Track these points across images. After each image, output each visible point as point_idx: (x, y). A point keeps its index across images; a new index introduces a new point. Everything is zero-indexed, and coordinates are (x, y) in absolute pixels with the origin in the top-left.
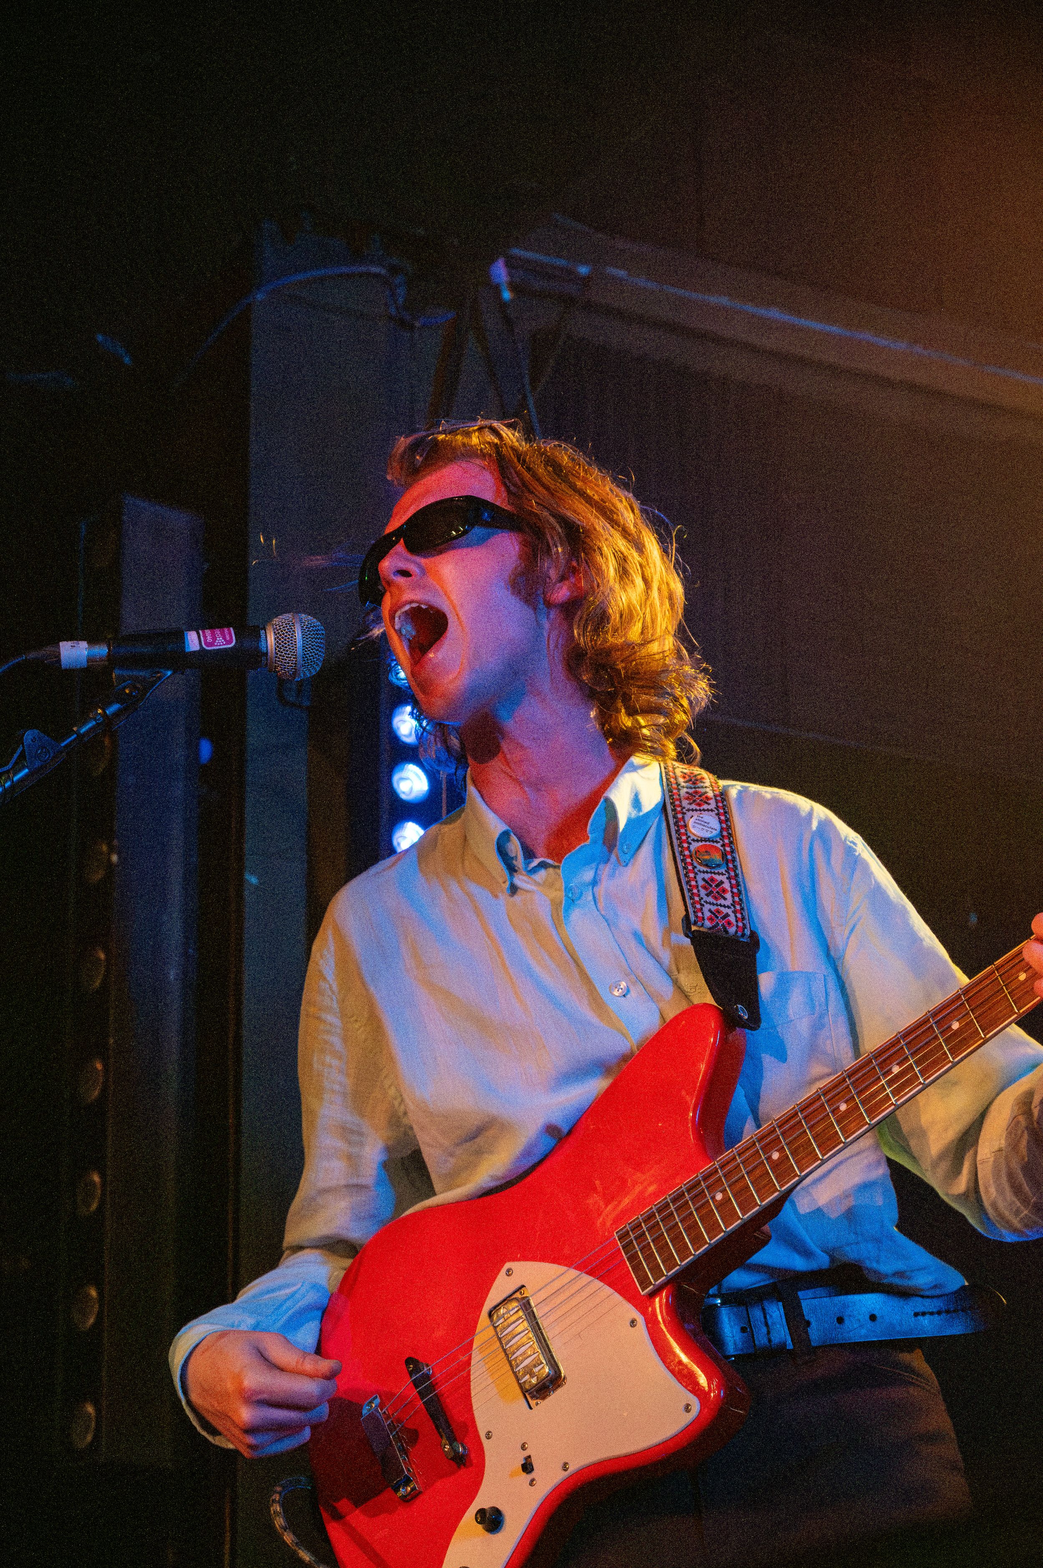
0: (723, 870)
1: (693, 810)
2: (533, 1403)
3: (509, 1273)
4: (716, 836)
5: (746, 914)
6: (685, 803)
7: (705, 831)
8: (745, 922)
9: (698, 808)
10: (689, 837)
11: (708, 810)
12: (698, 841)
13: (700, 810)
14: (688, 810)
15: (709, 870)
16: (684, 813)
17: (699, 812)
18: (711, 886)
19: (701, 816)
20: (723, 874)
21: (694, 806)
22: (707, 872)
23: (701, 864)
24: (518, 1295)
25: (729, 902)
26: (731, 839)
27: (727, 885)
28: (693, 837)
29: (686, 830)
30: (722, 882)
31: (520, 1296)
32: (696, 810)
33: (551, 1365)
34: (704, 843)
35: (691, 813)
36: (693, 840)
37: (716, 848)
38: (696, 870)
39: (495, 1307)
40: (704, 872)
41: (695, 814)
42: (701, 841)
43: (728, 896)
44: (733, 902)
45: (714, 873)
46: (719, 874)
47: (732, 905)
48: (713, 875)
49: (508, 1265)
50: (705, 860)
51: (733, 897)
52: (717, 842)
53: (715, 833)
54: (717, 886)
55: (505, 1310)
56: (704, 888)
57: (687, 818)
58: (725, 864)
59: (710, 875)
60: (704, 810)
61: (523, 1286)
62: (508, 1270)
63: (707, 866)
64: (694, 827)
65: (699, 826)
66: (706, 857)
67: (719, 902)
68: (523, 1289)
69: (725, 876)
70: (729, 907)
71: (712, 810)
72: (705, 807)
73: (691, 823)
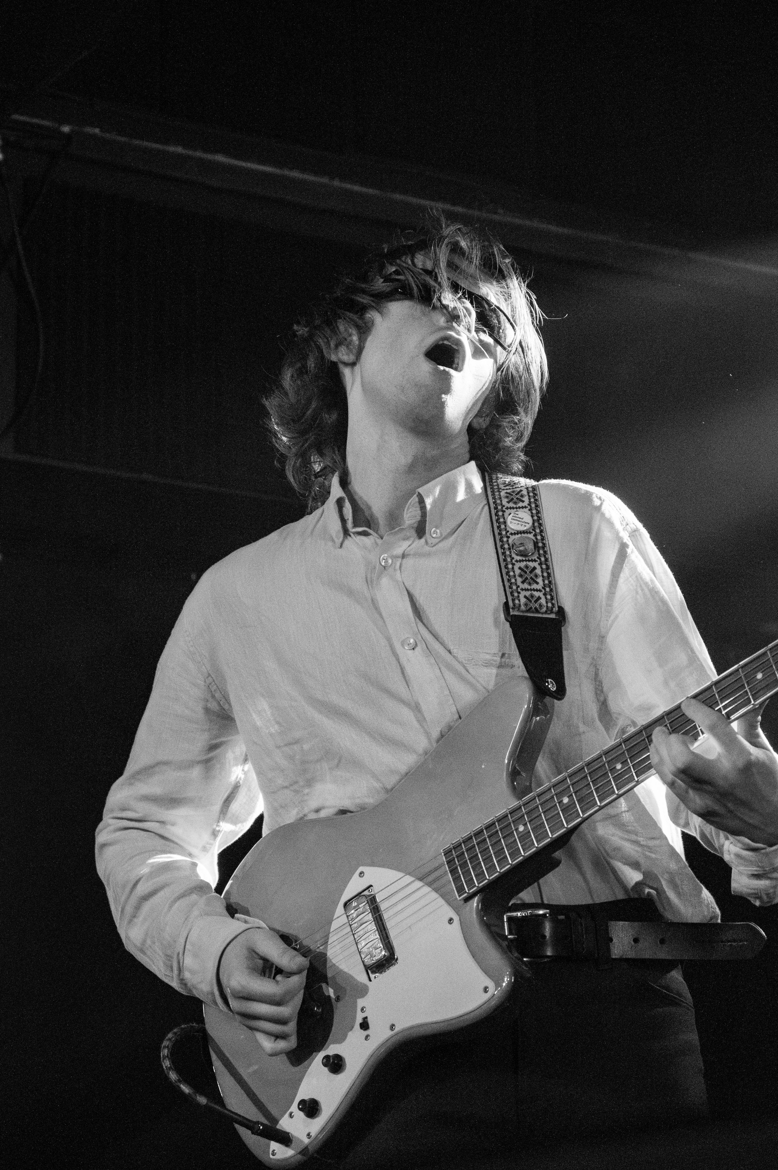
0: (535, 557)
1: (511, 508)
2: (372, 976)
3: (362, 874)
4: (530, 528)
5: (554, 594)
6: (505, 501)
7: (520, 525)
8: (553, 602)
9: (515, 506)
10: (508, 531)
11: (523, 507)
12: (515, 534)
13: (516, 508)
14: (507, 508)
15: (524, 559)
16: (504, 511)
17: (515, 510)
18: (526, 573)
19: (517, 513)
20: (535, 561)
21: (511, 505)
22: (523, 561)
23: (517, 555)
24: (366, 893)
25: (540, 586)
26: (542, 528)
27: (538, 571)
28: (510, 531)
29: (505, 526)
30: (535, 568)
31: (369, 894)
32: (513, 508)
33: (388, 948)
34: (519, 535)
35: (509, 511)
36: (512, 534)
37: (528, 538)
38: (513, 561)
39: (349, 900)
40: (520, 561)
41: (512, 511)
42: (518, 534)
43: (540, 580)
44: (544, 585)
45: (529, 561)
46: (532, 561)
47: (543, 588)
48: (528, 563)
49: (361, 869)
50: (520, 551)
51: (544, 581)
52: (530, 533)
53: (528, 527)
54: (531, 572)
55: (356, 904)
56: (521, 576)
57: (506, 514)
58: (537, 552)
59: (525, 563)
60: (519, 508)
61: (371, 886)
62: (361, 873)
63: (522, 555)
64: (511, 523)
65: (515, 522)
66: (522, 548)
67: (532, 587)
68: (371, 888)
69: (537, 563)
70: (540, 591)
71: (526, 507)
72: (521, 504)
73: (509, 519)
